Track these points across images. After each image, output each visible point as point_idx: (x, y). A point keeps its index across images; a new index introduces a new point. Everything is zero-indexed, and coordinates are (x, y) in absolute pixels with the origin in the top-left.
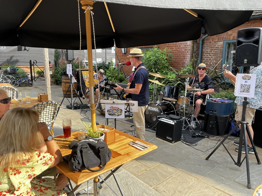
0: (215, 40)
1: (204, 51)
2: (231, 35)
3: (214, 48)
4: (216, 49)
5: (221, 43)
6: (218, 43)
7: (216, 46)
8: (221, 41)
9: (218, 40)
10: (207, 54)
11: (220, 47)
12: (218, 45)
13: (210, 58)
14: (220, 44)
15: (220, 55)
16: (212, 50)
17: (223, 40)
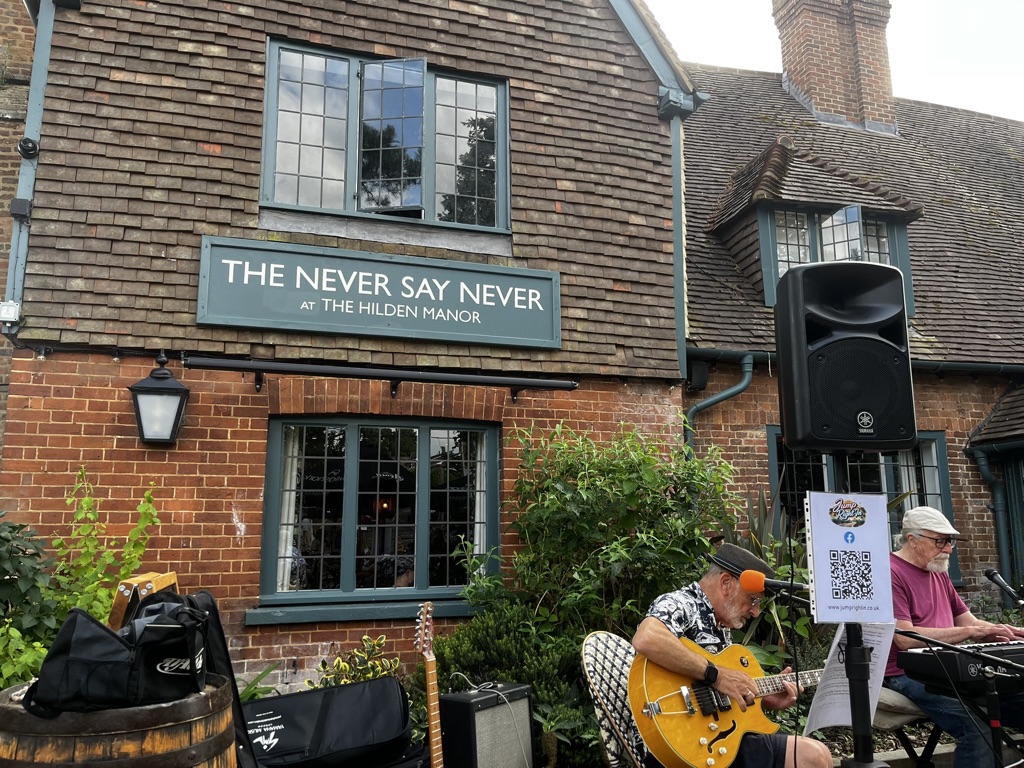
0: (735, 419)
3: (735, 449)
4: (743, 457)
5: (760, 434)
6: (748, 432)
7: (743, 445)
8: (757, 428)
9: (747, 421)
11: (759, 450)
12: (750, 442)
14: (755, 438)
15: (761, 480)
17: (763, 422)
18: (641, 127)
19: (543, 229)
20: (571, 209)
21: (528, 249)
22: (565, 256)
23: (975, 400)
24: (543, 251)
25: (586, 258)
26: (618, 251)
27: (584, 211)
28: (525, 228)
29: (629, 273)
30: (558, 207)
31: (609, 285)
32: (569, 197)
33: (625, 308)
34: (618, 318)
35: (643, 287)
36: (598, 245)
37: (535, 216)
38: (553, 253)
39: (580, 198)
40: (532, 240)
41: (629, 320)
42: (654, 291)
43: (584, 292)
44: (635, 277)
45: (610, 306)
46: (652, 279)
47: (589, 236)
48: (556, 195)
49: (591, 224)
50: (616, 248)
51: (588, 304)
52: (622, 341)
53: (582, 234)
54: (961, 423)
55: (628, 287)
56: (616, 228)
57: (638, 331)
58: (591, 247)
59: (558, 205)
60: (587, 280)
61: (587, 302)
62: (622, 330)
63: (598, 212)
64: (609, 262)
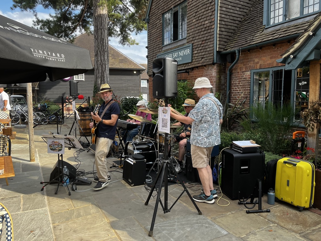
0: (243, 69)
1: (232, 83)
2: (258, 63)
3: (241, 79)
4: (244, 81)
5: (249, 73)
6: (246, 73)
7: (244, 77)
8: (248, 71)
9: (246, 69)
10: (235, 86)
11: (248, 78)
12: (246, 76)
13: (238, 91)
14: (247, 75)
15: (248, 87)
16: (240, 81)
17: (250, 69)
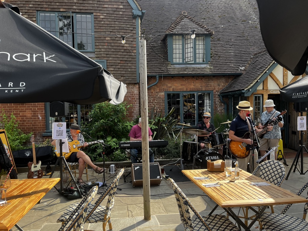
0: (157, 90)
2: (171, 87)
4: (158, 99)
7: (158, 96)
9: (160, 91)
14: (162, 95)
16: (155, 99)
17: (164, 91)
18: (128, 21)
19: (103, 50)
20: (109, 44)
21: (99, 55)
22: (108, 56)
23: (223, 82)
24: (102, 55)
25: (113, 56)
26: (122, 54)
27: (113, 44)
28: (98, 50)
29: (125, 59)
30: (106, 44)
31: (119, 62)
32: (109, 41)
33: (123, 67)
34: (122, 70)
35: (128, 62)
36: (116, 53)
37: (101, 47)
38: (105, 56)
39: (112, 41)
40: (100, 53)
41: (125, 70)
42: (131, 62)
43: (113, 64)
44: (126, 59)
45: (120, 67)
46: (130, 59)
47: (114, 50)
48: (105, 41)
49: (115, 47)
50: (121, 53)
51: (114, 67)
52: (122, 75)
53: (112, 50)
54: (218, 88)
55: (124, 62)
56: (121, 48)
57: (127, 72)
58: (115, 53)
59: (106, 43)
60: (114, 61)
61: (114, 66)
62: (123, 72)
63: (116, 45)
64: (119, 56)
